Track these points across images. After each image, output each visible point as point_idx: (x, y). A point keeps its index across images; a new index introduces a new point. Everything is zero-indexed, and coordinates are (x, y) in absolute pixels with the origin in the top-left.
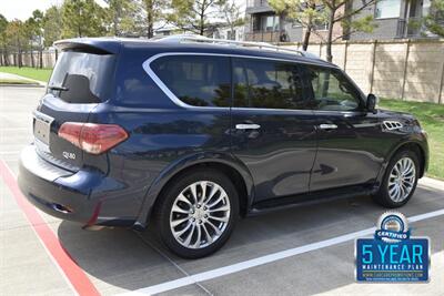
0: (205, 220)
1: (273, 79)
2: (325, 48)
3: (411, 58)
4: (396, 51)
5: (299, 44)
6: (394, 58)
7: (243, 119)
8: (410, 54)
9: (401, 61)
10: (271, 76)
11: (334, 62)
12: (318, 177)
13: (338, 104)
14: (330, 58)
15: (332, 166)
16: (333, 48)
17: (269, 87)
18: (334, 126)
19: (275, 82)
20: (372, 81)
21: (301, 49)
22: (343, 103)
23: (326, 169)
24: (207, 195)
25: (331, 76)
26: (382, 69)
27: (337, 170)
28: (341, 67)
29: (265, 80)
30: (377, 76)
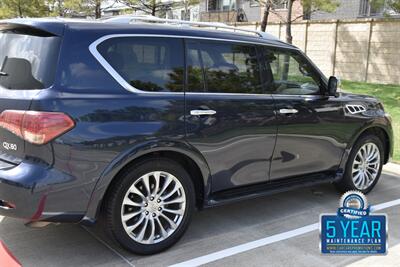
0: (159, 213)
1: (230, 62)
2: (284, 28)
3: (375, 38)
4: (359, 30)
5: (257, 24)
6: (358, 38)
7: (197, 104)
8: (373, 34)
9: (364, 42)
10: (228, 58)
11: (294, 43)
12: (279, 165)
13: (299, 87)
14: (290, 39)
15: (294, 153)
16: (293, 28)
17: (225, 70)
18: (295, 111)
19: (233, 65)
20: (334, 62)
21: (259, 29)
22: (304, 86)
23: (287, 157)
24: (161, 186)
25: (291, 58)
26: (345, 49)
27: (298, 156)
28: (301, 48)
29: (221, 63)
30: (340, 57)
